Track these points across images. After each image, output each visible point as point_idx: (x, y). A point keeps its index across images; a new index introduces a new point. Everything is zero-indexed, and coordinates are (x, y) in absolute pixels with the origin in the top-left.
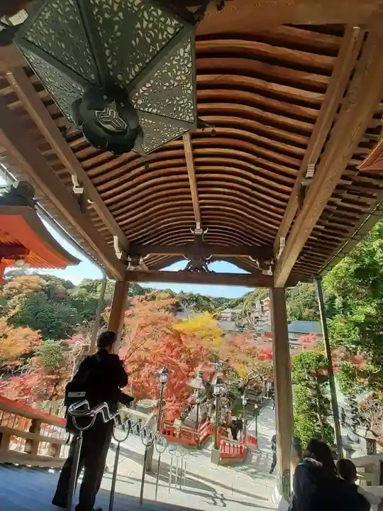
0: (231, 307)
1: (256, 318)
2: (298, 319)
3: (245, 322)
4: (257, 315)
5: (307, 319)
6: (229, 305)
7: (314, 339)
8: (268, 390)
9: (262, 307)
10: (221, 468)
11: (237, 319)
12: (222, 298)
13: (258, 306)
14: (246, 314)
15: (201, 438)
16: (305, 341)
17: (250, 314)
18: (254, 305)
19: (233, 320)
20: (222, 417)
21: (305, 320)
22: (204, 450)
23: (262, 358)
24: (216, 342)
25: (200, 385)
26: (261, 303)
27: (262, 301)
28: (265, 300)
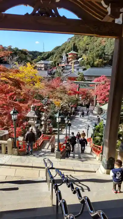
0: (44, 59)
1: (63, 67)
2: (91, 67)
3: (55, 70)
4: (63, 65)
5: (97, 66)
6: (43, 58)
7: (104, 79)
8: (73, 112)
9: (67, 58)
10: (62, 160)
11: (49, 68)
12: (35, 52)
13: (65, 58)
14: (56, 64)
15: (39, 144)
16: (97, 81)
17: (58, 64)
18: (61, 57)
19: (46, 69)
20: (47, 130)
21: (95, 67)
22: (43, 150)
23: (70, 94)
24: (37, 86)
25: (34, 115)
26: (67, 55)
27: (67, 54)
28: (70, 53)
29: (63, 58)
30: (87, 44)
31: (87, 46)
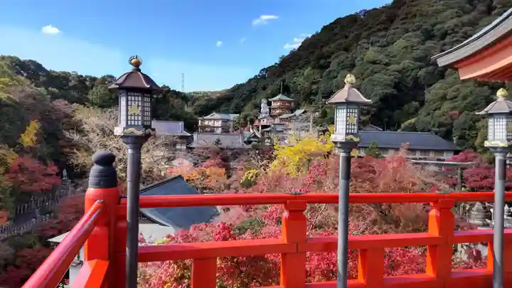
1: (264, 127)
4: (264, 122)
9: (270, 109)
13: (265, 108)
14: (246, 121)
18: (257, 107)
19: (225, 132)
27: (270, 100)
28: (275, 99)
29: (261, 108)
30: (313, 83)
31: (314, 87)
